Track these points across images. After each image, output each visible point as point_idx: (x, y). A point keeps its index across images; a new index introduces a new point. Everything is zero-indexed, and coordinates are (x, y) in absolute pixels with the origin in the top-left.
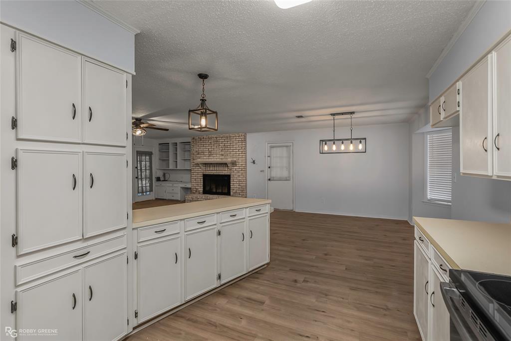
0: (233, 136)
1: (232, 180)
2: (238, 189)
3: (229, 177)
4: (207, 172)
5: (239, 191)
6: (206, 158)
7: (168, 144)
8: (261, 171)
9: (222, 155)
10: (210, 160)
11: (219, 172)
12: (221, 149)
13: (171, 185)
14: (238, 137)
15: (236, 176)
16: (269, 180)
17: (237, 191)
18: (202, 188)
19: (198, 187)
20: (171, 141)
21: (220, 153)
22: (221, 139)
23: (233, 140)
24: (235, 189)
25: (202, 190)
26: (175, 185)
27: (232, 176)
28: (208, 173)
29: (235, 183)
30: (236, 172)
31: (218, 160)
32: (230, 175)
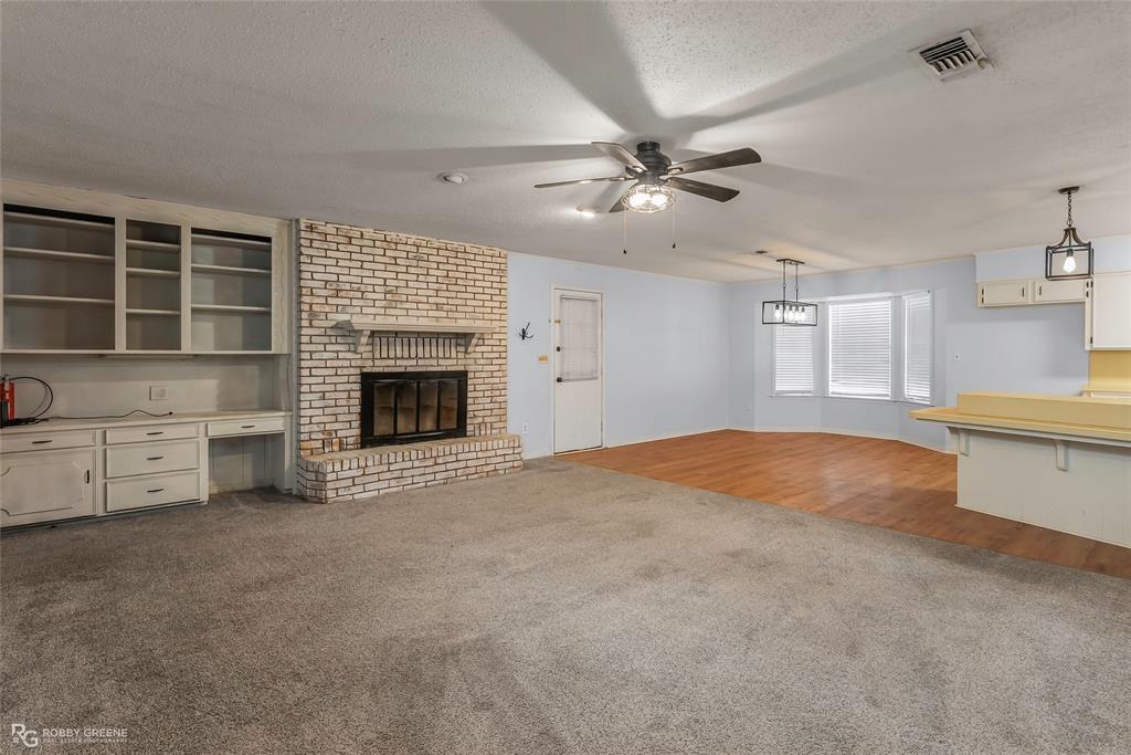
0: (476, 251)
1: (470, 388)
2: (489, 413)
3: (462, 377)
4: (377, 363)
5: (493, 419)
6: (373, 310)
7: (111, 221)
8: (540, 359)
9: (438, 307)
10: (392, 320)
11: (427, 362)
12: (436, 286)
13: (142, 435)
14: (489, 259)
15: (483, 375)
16: (559, 380)
17: (487, 420)
18: (356, 424)
19: (336, 426)
20: (123, 207)
21: (431, 300)
22: (435, 252)
23: (474, 264)
24: (481, 414)
25: (357, 432)
26: (169, 433)
27: (470, 375)
28: (381, 366)
29: (481, 394)
30: (482, 362)
31: (423, 321)
32: (465, 373)
